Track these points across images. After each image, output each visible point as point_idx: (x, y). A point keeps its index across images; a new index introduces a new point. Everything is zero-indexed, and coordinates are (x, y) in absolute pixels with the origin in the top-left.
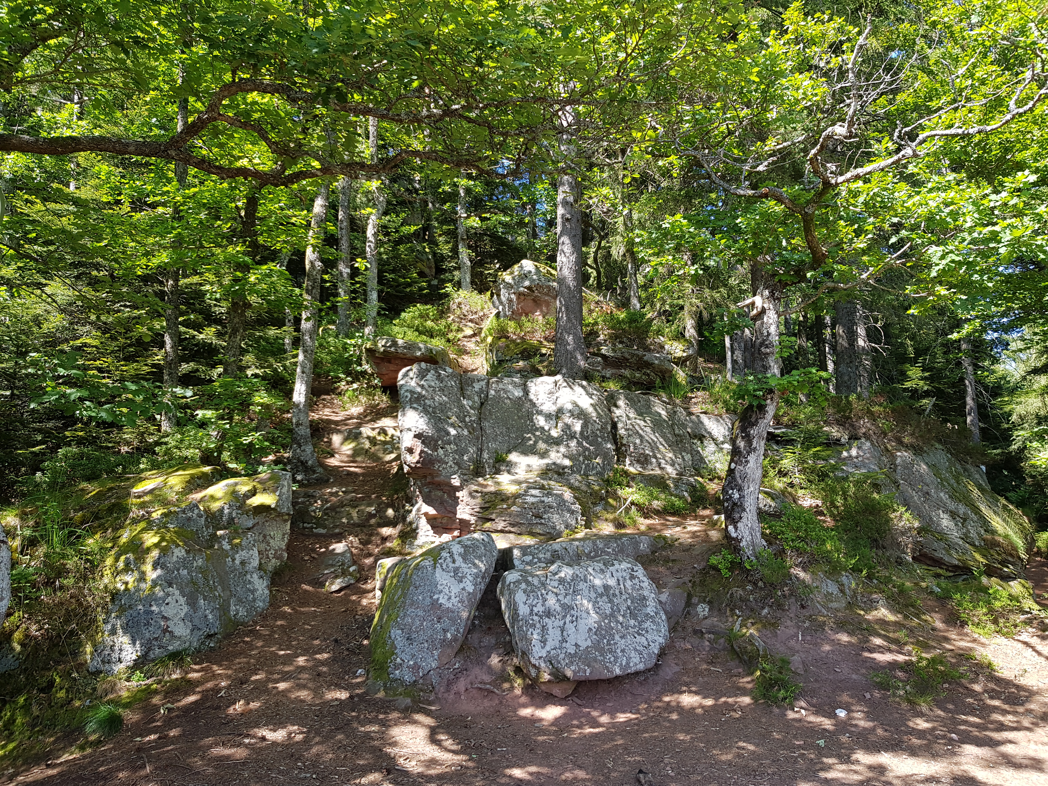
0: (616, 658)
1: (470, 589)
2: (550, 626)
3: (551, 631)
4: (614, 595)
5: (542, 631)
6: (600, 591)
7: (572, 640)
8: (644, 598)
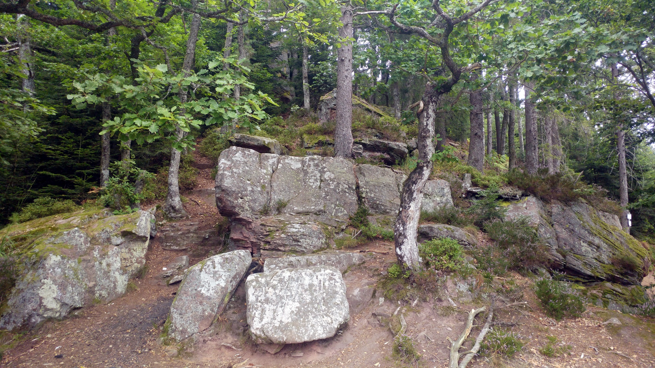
0: (306, 331)
1: (223, 284)
2: (267, 309)
3: (267, 312)
4: (315, 290)
5: (262, 312)
6: (306, 287)
7: (278, 319)
8: (336, 293)
